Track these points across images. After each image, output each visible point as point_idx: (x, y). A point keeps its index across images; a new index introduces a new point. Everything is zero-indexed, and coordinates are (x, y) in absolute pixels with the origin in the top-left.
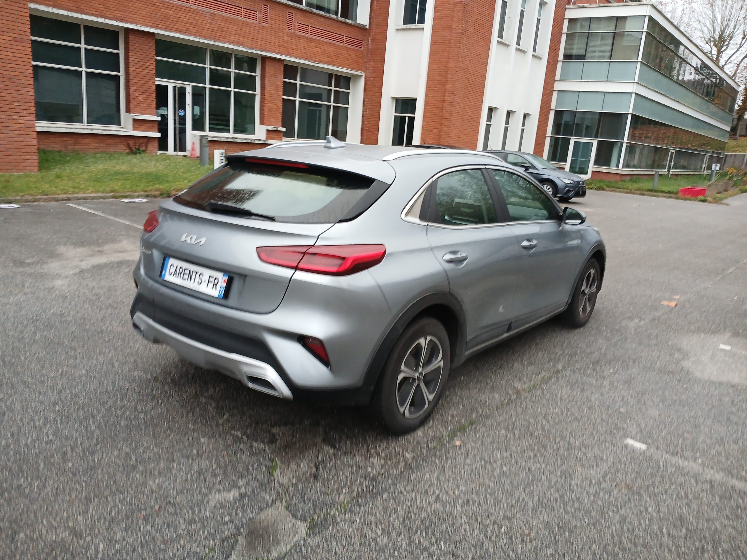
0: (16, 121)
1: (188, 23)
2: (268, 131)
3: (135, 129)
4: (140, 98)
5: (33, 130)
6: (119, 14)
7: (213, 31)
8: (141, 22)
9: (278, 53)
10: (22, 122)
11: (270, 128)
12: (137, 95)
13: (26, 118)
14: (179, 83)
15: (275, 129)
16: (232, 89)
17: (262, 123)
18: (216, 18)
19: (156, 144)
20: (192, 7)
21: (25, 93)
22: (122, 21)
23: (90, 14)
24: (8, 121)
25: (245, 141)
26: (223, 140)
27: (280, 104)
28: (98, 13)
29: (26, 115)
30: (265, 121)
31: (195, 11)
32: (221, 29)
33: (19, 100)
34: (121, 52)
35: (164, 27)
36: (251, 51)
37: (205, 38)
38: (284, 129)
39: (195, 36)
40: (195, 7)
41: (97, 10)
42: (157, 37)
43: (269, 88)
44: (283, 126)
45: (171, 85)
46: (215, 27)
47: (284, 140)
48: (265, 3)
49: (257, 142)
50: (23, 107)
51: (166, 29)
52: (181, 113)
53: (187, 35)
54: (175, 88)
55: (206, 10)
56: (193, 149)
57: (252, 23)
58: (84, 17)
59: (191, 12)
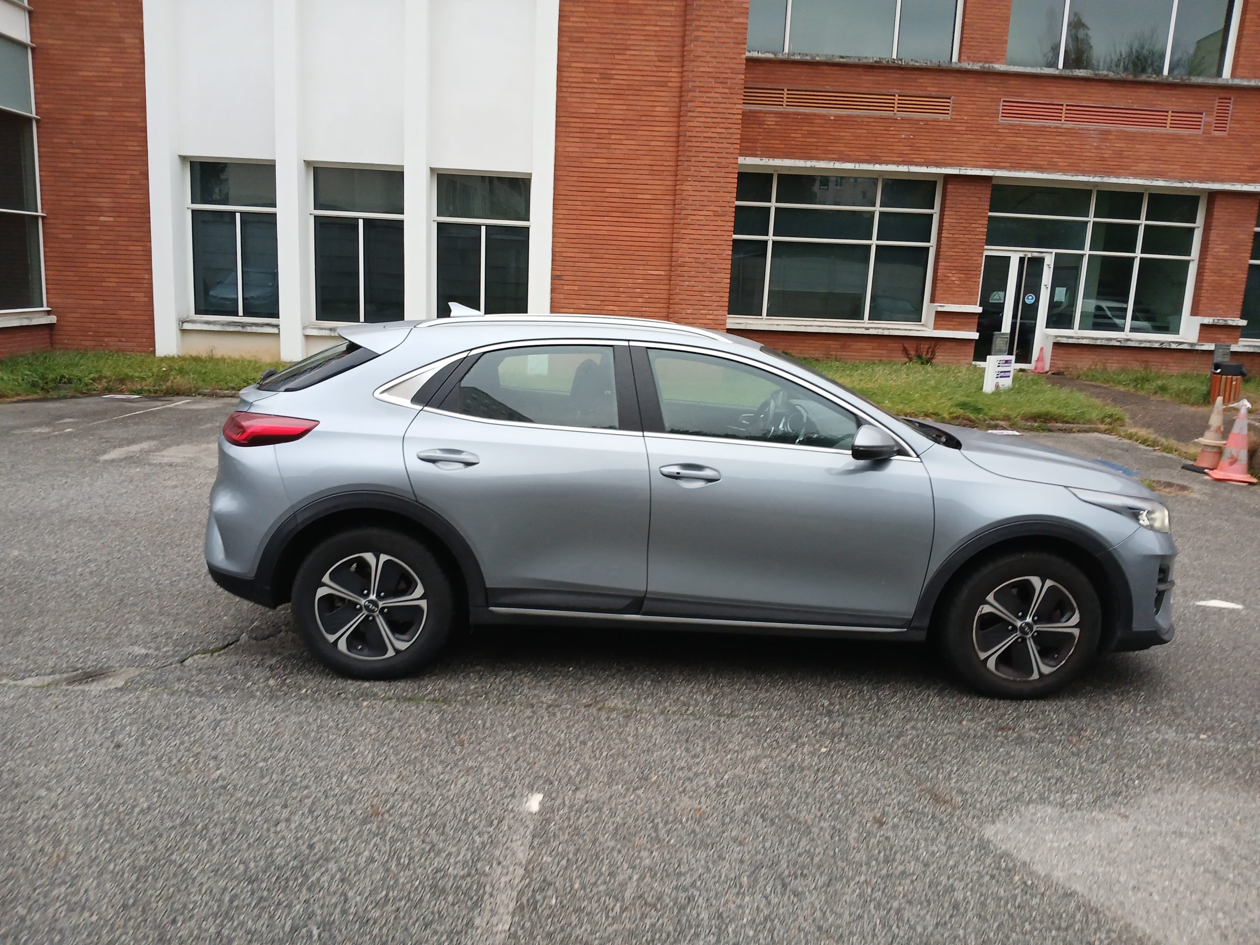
0: (703, 317)
1: (1053, 152)
2: (1203, 326)
3: (936, 327)
4: (953, 279)
5: (723, 327)
6: (933, 156)
7: (1103, 159)
8: (969, 163)
9: (1246, 182)
10: (711, 317)
11: (1208, 320)
12: (950, 275)
13: (715, 313)
14: (1032, 252)
15: (1221, 323)
16: (1138, 254)
17: (1195, 312)
18: (1110, 137)
19: (971, 350)
20: (1065, 126)
21: (719, 280)
22: (937, 165)
23: (887, 163)
24: (695, 317)
25: (1148, 345)
26: (1099, 342)
27: (1243, 276)
28: (901, 159)
29: (718, 308)
30: (1201, 307)
31: (1069, 132)
32: (1119, 154)
33: (711, 289)
34: (936, 212)
35: (1008, 165)
36: (1180, 185)
37: (1084, 173)
38: (1243, 323)
39: (1064, 171)
40: (1070, 125)
41: (901, 154)
42: (994, 182)
43: (1218, 249)
44: (1242, 317)
45: (1015, 255)
46: (1107, 153)
47: (1240, 343)
48: (1222, 95)
49: (1174, 346)
50: (714, 298)
51: (1012, 168)
52: (1030, 300)
53: (1049, 173)
54: (1022, 260)
55: (1091, 126)
56: (1040, 359)
57: (1189, 135)
58: (878, 167)
59: (1061, 134)
